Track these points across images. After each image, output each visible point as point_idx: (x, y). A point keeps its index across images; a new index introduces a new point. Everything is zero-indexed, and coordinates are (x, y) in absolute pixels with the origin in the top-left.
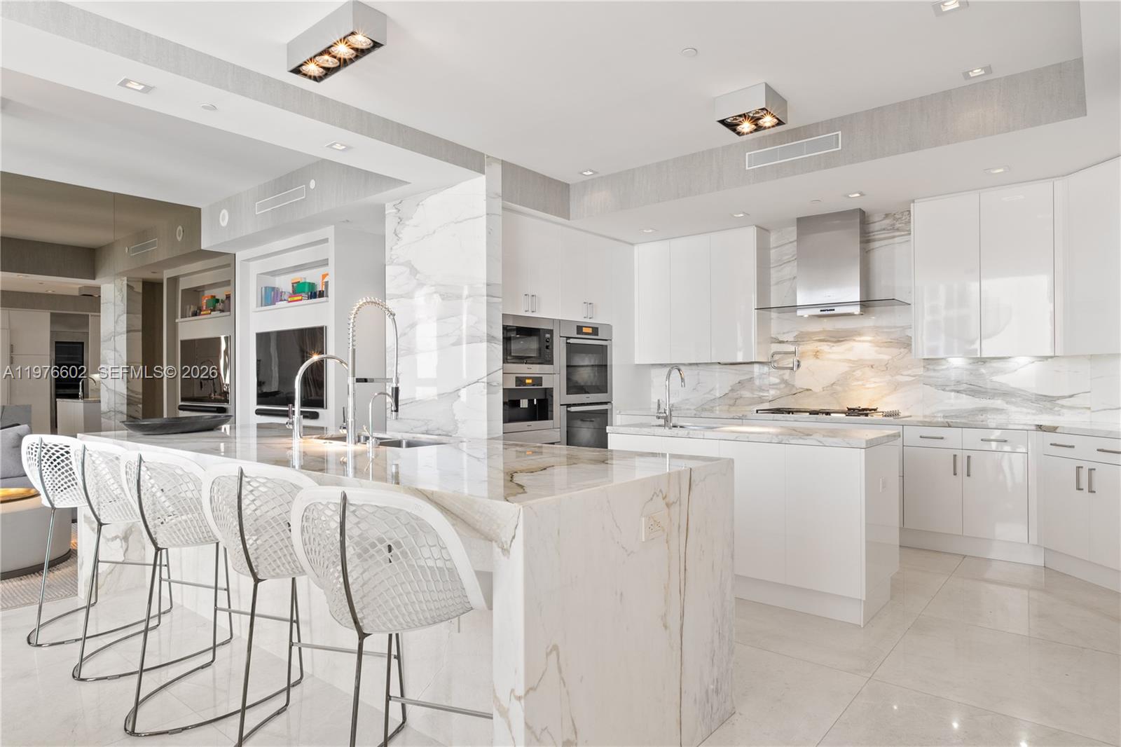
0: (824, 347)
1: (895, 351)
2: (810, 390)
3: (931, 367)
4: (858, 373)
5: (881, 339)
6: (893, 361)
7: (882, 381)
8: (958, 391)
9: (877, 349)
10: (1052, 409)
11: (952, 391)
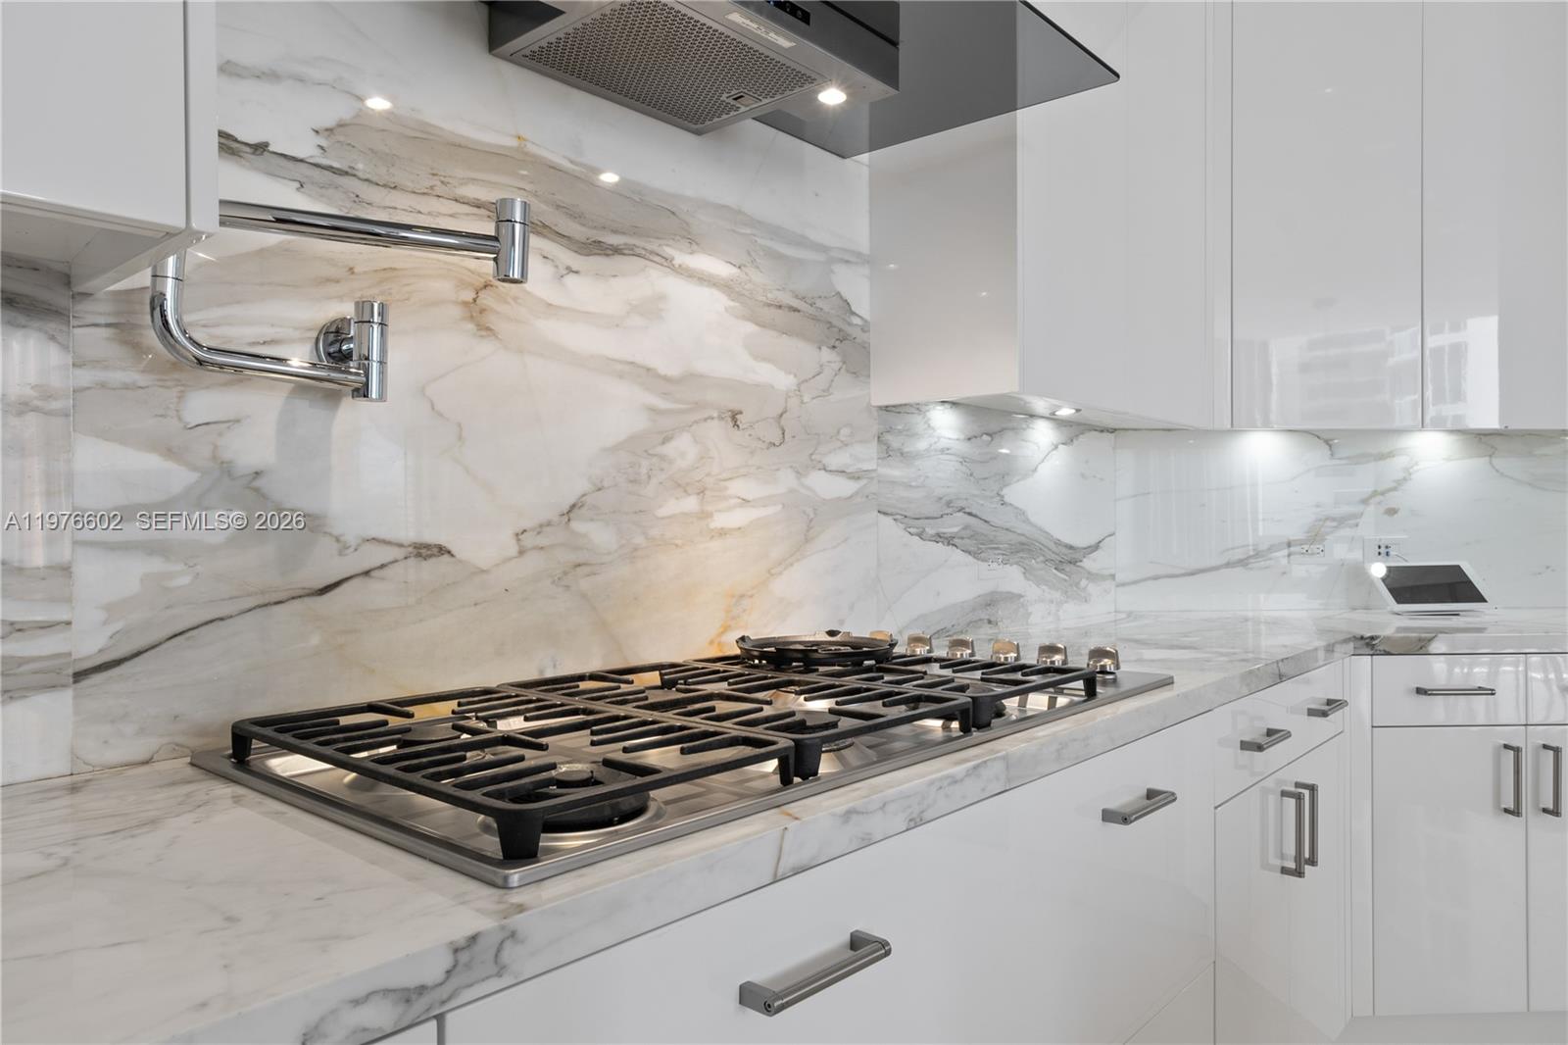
2: (442, 550)
4: (683, 449)
5: (763, 280)
6: (802, 402)
7: (765, 501)
8: (948, 540)
9: (750, 328)
10: (1077, 584)
11: (939, 538)
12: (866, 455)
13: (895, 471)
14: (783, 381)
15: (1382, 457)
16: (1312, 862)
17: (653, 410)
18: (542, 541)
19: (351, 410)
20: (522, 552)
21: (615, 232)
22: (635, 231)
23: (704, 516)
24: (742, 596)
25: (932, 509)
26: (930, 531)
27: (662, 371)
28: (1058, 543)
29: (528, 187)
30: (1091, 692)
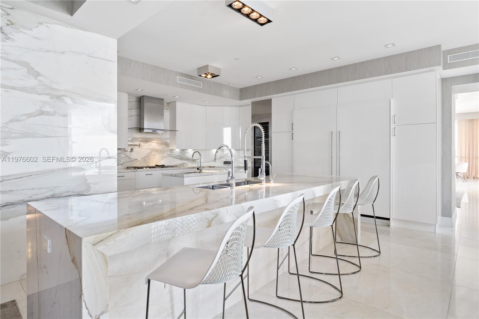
0: (142, 144)
1: (163, 146)
2: (137, 159)
3: (172, 151)
4: (153, 153)
5: (159, 142)
6: (163, 149)
7: (160, 156)
8: (178, 159)
9: (158, 145)
11: (177, 159)
12: (169, 153)
13: (172, 154)
14: (161, 148)
17: (150, 151)
18: (143, 159)
19: (132, 152)
22: (149, 140)
23: (154, 157)
25: (176, 156)
26: (176, 158)
27: (151, 148)
28: (192, 159)
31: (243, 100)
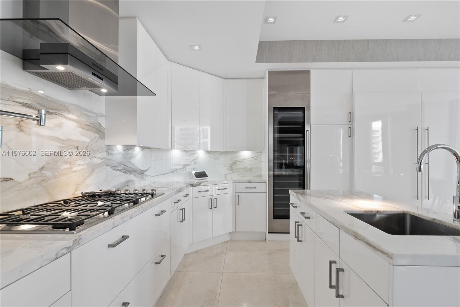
1: (92, 135)
2: (11, 179)
3: (110, 151)
5: (83, 120)
6: (92, 144)
7: (84, 165)
8: (120, 170)
9: (81, 130)
10: (144, 177)
12: (104, 155)
13: (110, 157)
14: (88, 140)
15: (194, 154)
16: (184, 220)
17: (60, 147)
18: (35, 176)
20: (30, 178)
21: (52, 109)
22: (56, 109)
23: (71, 168)
24: (79, 184)
25: (116, 165)
26: (117, 169)
27: (62, 138)
28: (140, 170)
29: (32, 99)
30: (152, 196)
31: (263, 62)
